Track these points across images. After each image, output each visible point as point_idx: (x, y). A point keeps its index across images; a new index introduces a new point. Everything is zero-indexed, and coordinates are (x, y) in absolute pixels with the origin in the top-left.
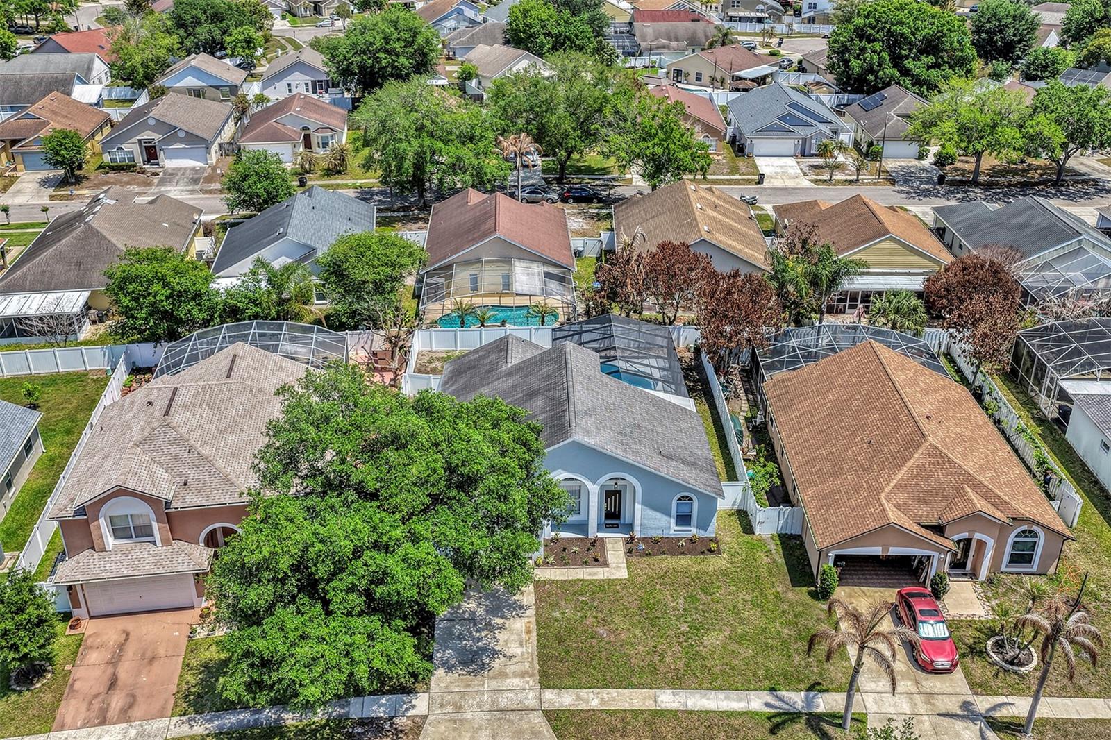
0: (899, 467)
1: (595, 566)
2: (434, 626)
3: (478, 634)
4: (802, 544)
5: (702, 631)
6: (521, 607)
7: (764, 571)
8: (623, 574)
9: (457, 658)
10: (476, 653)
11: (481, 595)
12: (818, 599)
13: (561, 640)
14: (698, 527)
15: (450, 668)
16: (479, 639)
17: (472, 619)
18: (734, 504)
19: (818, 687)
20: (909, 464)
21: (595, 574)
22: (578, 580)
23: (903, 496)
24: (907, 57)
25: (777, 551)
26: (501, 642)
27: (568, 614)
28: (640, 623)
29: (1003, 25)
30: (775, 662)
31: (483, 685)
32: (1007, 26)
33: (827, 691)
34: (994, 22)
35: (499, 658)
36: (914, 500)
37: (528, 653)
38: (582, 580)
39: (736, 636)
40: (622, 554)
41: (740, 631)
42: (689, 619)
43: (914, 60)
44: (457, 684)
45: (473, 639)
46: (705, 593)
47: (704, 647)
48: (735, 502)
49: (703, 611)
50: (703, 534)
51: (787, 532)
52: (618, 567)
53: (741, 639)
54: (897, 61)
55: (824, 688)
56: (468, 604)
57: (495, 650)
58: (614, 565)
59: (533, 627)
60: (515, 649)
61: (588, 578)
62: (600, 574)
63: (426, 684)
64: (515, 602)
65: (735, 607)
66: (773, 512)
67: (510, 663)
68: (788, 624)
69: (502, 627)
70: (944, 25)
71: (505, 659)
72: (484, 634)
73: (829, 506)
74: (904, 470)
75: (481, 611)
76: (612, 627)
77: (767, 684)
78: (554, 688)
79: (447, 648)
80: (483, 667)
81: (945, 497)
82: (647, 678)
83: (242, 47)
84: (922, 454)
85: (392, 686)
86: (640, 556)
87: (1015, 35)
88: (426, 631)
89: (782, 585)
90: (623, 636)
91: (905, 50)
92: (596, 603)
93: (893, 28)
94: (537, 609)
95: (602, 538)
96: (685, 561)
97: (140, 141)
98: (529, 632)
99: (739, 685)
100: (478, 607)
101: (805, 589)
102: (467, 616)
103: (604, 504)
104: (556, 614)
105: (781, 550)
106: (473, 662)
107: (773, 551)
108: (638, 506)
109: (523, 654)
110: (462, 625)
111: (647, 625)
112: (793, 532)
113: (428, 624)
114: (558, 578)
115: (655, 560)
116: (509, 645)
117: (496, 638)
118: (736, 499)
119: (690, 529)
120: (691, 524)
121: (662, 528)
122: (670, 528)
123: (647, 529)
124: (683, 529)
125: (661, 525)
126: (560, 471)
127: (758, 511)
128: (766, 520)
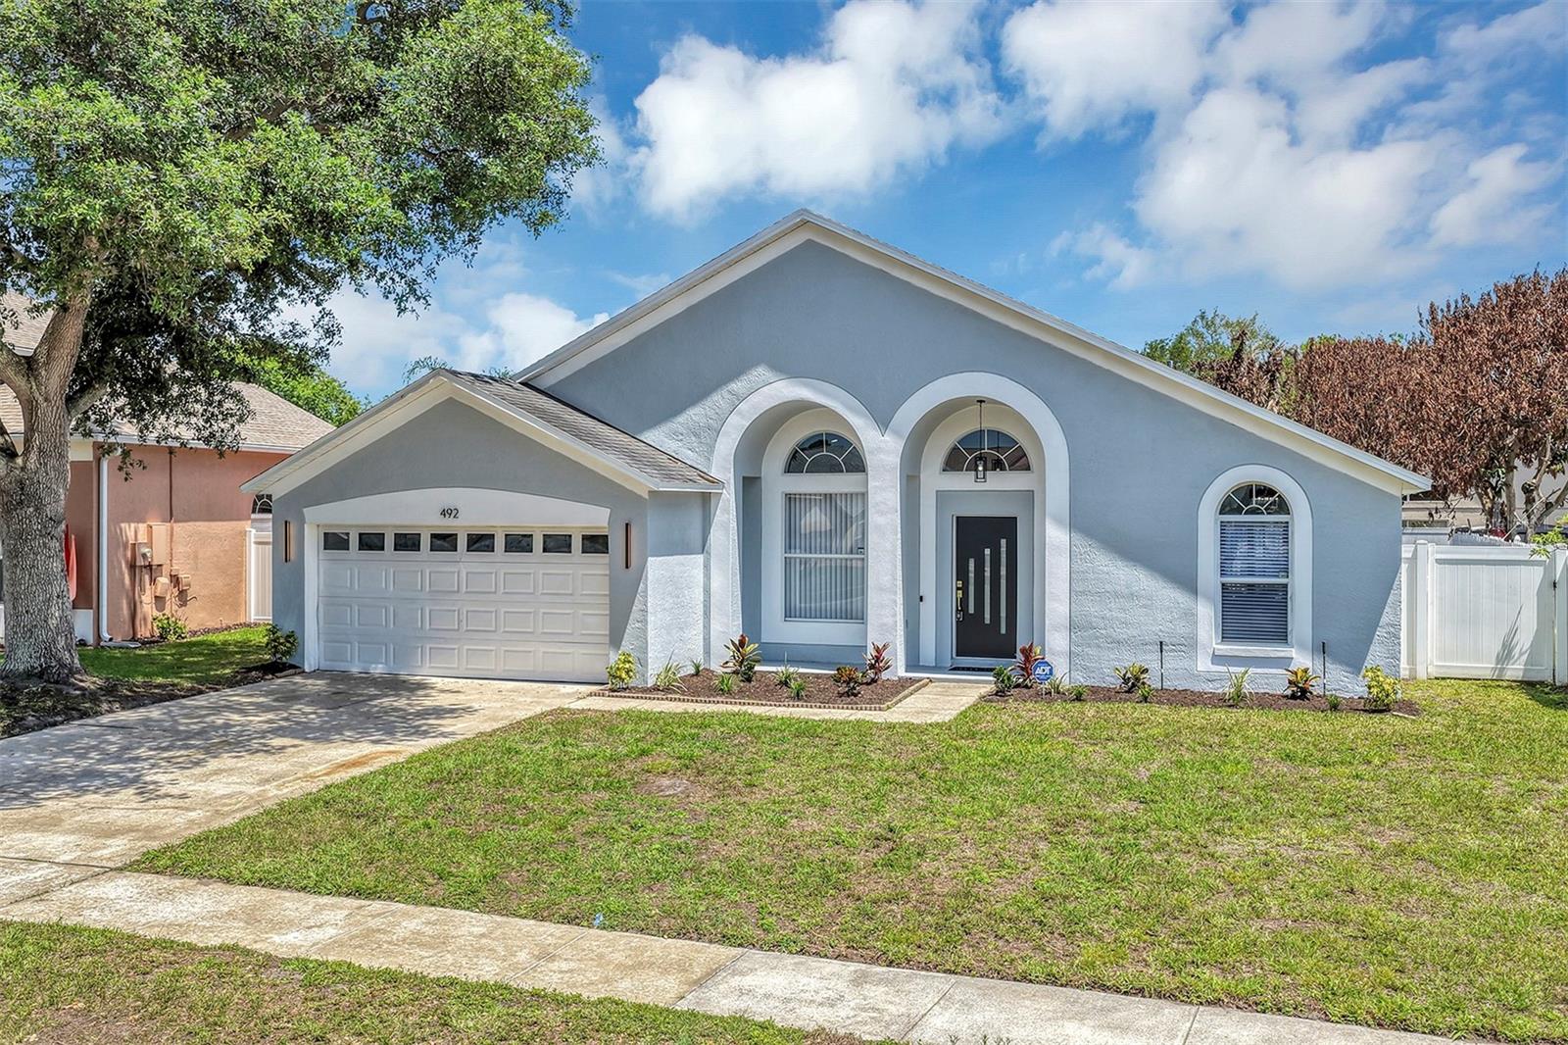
3: (150, 753)
14: (1321, 648)
16: (131, 760)
18: (1504, 656)
21: (814, 715)
26: (201, 770)
35: (110, 793)
37: (257, 797)
40: (966, 699)
48: (1508, 647)
57: (135, 781)
58: (912, 710)
59: (393, 760)
60: (220, 785)
62: (833, 715)
67: (133, 806)
69: (267, 751)
71: (132, 797)
72: (171, 754)
86: (1037, 702)
98: (354, 763)
109: (231, 796)
115: (1095, 708)
116: (217, 777)
117: (198, 763)
118: (1513, 632)
119: (1282, 654)
120: (1289, 629)
121: (1161, 643)
122: (1190, 644)
123: (1099, 647)
124: (1249, 651)
125: (1156, 628)
126: (761, 373)
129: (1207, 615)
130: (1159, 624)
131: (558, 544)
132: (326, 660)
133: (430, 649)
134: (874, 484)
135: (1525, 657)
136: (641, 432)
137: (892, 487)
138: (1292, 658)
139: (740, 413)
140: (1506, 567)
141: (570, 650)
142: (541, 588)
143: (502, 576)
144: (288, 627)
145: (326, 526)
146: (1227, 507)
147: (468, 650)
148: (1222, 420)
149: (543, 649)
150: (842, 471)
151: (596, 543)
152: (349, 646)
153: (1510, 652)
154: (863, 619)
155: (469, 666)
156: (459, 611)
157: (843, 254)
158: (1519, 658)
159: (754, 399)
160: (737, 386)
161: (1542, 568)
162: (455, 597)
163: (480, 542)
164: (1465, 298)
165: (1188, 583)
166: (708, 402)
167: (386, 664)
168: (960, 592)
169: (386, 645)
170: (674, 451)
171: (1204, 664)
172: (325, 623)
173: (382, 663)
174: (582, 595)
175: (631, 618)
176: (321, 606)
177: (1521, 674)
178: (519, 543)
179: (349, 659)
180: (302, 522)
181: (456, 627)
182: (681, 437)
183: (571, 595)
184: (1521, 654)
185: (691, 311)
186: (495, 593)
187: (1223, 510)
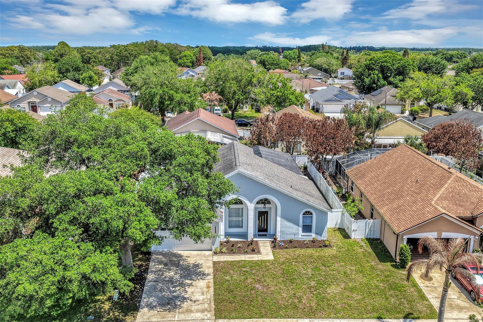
0: (440, 188)
1: (252, 254)
2: (144, 284)
3: (174, 289)
4: (382, 243)
5: (326, 285)
6: (204, 274)
7: (361, 255)
8: (271, 257)
9: (157, 302)
10: (171, 299)
11: (178, 269)
12: (398, 268)
13: (231, 291)
14: (316, 234)
15: (151, 307)
16: (174, 292)
17: (171, 281)
18: (336, 225)
19: (411, 316)
20: (446, 186)
21: (253, 258)
22: (242, 260)
23: (445, 203)
24: (390, 77)
25: (367, 246)
26: (189, 293)
27: (235, 277)
28: (283, 281)
29: (431, 66)
30: (379, 302)
31: (174, 317)
32: (432, 67)
33: (418, 318)
34: (427, 65)
35: (187, 302)
36: (453, 204)
37: (207, 299)
38: (245, 261)
39: (348, 288)
40: (269, 248)
41: (351, 285)
42: (316, 279)
43: (393, 78)
44: (156, 317)
45: (170, 291)
46: (325, 266)
47: (328, 294)
48: (337, 223)
49: (325, 275)
50: (319, 238)
51: (371, 237)
52: (267, 254)
53: (352, 290)
54: (385, 78)
55: (416, 316)
56: (169, 273)
57: (185, 298)
58: (265, 253)
59: (212, 285)
60: (198, 296)
61: (248, 259)
62: (255, 257)
63: (134, 317)
64: (200, 272)
65: (345, 273)
66: (362, 223)
67: (195, 304)
68: (382, 281)
69: (190, 285)
70: (406, 63)
71: (191, 302)
72: (177, 289)
73: (398, 213)
74: (443, 189)
75: (177, 276)
76: (265, 283)
77: (376, 315)
78: (225, 318)
79: (151, 296)
80: (176, 307)
81: (473, 203)
82: (290, 312)
83: (88, 80)
84: (452, 181)
85: (109, 318)
86: (281, 249)
87: (436, 71)
88: (138, 287)
89: (374, 261)
90: (272, 289)
91: (389, 73)
92: (254, 272)
93: (383, 64)
94: (214, 275)
95: (257, 241)
96: (310, 251)
97: (29, 102)
98: (208, 287)
99: (356, 315)
100: (175, 275)
101: (389, 264)
102: (167, 279)
103: (257, 221)
104: (228, 278)
105: (369, 245)
106: (168, 304)
107: (364, 246)
108: (279, 219)
109: (203, 299)
110: (163, 284)
111: (288, 282)
112: (375, 237)
113: (140, 283)
114: (229, 260)
115: (290, 251)
116: (194, 294)
117: (186, 291)
118: (337, 221)
119: (311, 234)
120: (312, 231)
121: (295, 234)
122: (298, 234)
123: (285, 235)
124: (307, 234)
127: (353, 222)
128: (358, 229)
129: (301, 229)
130: (294, 231)
132: (154, 249)
134: (249, 212)
140: (337, 212)
147: (184, 246)
148: (304, 202)
150: (239, 204)
154: (242, 228)
157: (244, 175)
158: (338, 225)
165: (298, 225)
168: (259, 222)
169: (167, 246)
171: (300, 236)
175: (216, 241)
177: (338, 228)
179: (159, 248)
187: (303, 215)
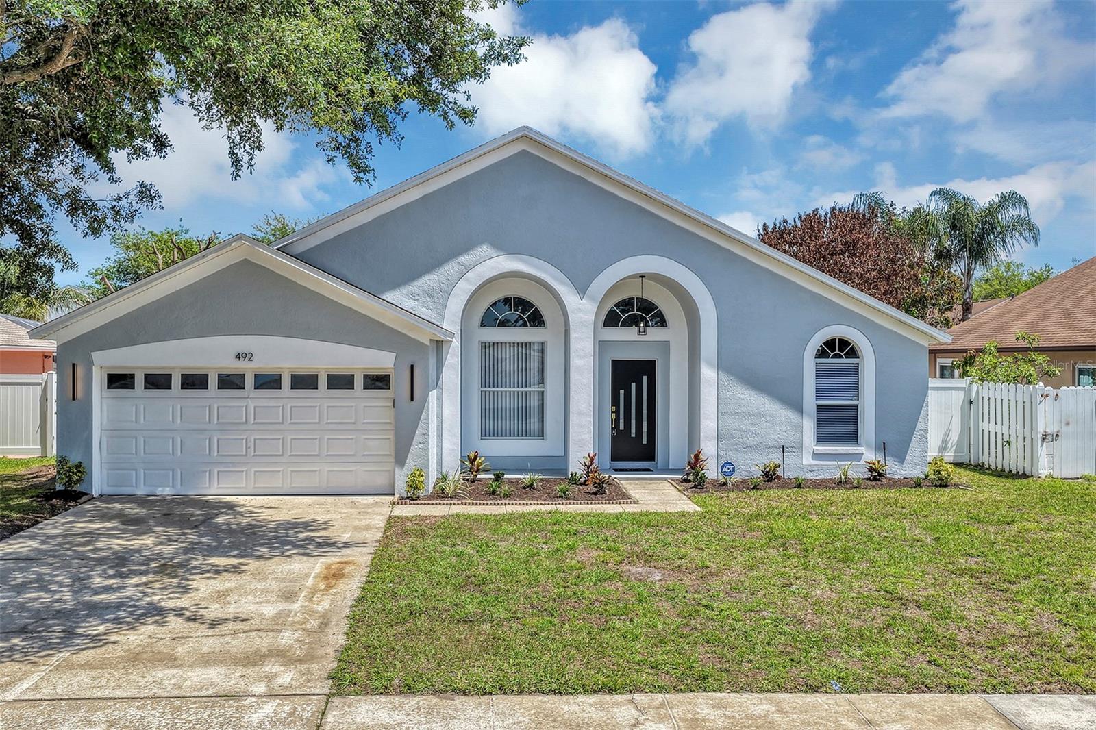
3: (114, 582)
6: (324, 545)
10: (59, 614)
11: (189, 531)
14: (881, 447)
16: (107, 590)
26: (201, 594)
40: (673, 492)
45: (82, 590)
50: (895, 467)
52: (666, 503)
56: (128, 540)
58: (654, 502)
59: (360, 569)
60: (251, 605)
62: (610, 509)
64: (308, 539)
67: (210, 632)
69: (226, 570)
72: (136, 580)
75: (169, 549)
76: (681, 563)
80: (61, 643)
86: (731, 491)
92: (607, 533)
94: (384, 546)
98: (333, 575)
102: (100, 554)
103: (609, 408)
109: (283, 614)
110: (61, 568)
115: (778, 493)
118: (948, 433)
119: (857, 452)
120: (859, 435)
121: (783, 446)
122: (799, 447)
123: (737, 451)
124: (836, 450)
125: (776, 437)
126: (484, 250)
127: (1039, 397)
128: (1064, 429)
129: (809, 426)
130: (778, 435)
131: (341, 382)
132: (108, 486)
133: (218, 472)
134: (574, 335)
135: (954, 448)
136: (383, 292)
137: (589, 338)
138: (863, 454)
139: (467, 280)
140: (944, 392)
141: (354, 469)
142: (325, 417)
143: (289, 410)
144: (74, 459)
145: (108, 368)
146: (821, 354)
147: (255, 472)
148: (819, 294)
149: (327, 468)
150: (527, 326)
151: (378, 381)
152: (134, 473)
153: (946, 445)
154: (543, 436)
155: (256, 486)
156: (246, 439)
157: (551, 163)
158: (951, 449)
159: (479, 269)
160: (466, 259)
161: (963, 392)
162: (244, 427)
163: (268, 382)
164: (785, 221)
165: (798, 407)
166: (441, 271)
167: (173, 486)
168: (614, 414)
169: (173, 471)
170: (412, 308)
171: (807, 460)
172: (108, 453)
173: (168, 486)
174: (364, 423)
175: (414, 440)
176: (104, 439)
177: (952, 458)
178: (304, 382)
179: (134, 484)
180: (89, 364)
181: (244, 453)
182: (418, 297)
183: (354, 423)
184: (952, 447)
185: (425, 199)
186: (282, 423)
187: (818, 356)
